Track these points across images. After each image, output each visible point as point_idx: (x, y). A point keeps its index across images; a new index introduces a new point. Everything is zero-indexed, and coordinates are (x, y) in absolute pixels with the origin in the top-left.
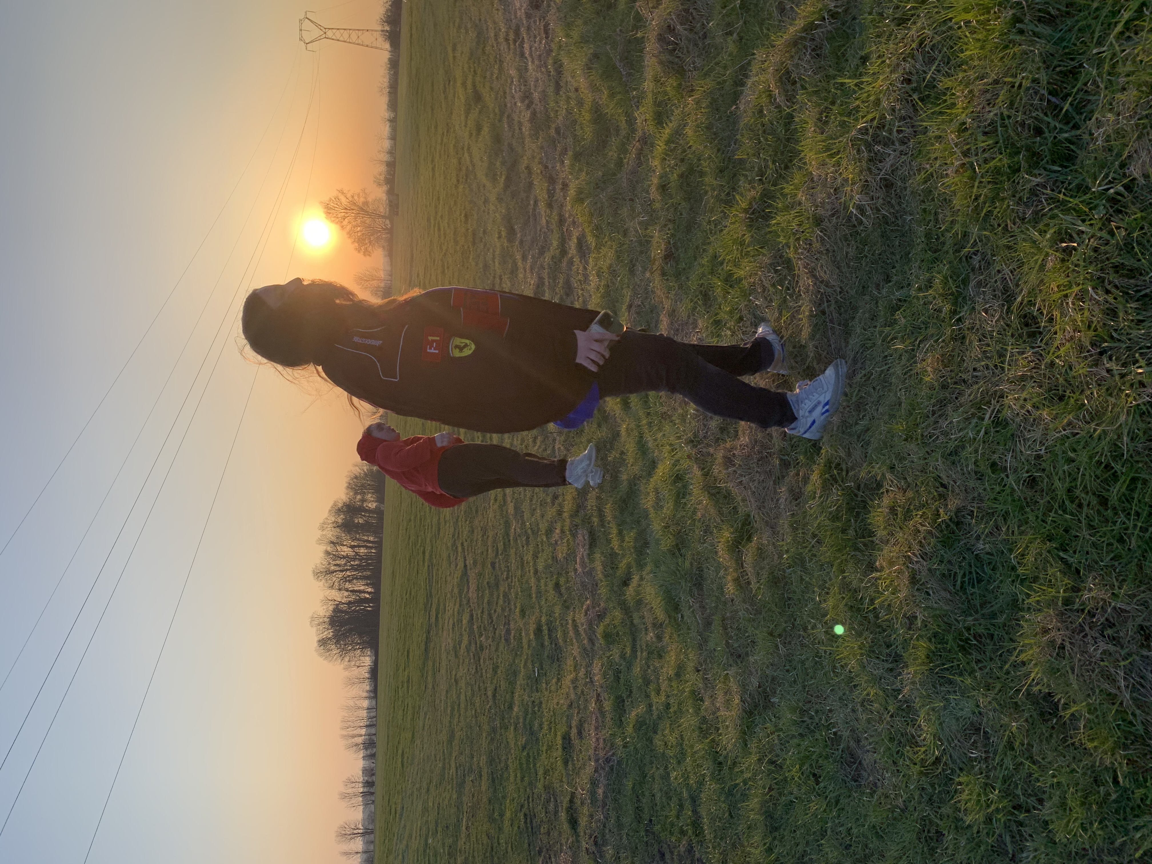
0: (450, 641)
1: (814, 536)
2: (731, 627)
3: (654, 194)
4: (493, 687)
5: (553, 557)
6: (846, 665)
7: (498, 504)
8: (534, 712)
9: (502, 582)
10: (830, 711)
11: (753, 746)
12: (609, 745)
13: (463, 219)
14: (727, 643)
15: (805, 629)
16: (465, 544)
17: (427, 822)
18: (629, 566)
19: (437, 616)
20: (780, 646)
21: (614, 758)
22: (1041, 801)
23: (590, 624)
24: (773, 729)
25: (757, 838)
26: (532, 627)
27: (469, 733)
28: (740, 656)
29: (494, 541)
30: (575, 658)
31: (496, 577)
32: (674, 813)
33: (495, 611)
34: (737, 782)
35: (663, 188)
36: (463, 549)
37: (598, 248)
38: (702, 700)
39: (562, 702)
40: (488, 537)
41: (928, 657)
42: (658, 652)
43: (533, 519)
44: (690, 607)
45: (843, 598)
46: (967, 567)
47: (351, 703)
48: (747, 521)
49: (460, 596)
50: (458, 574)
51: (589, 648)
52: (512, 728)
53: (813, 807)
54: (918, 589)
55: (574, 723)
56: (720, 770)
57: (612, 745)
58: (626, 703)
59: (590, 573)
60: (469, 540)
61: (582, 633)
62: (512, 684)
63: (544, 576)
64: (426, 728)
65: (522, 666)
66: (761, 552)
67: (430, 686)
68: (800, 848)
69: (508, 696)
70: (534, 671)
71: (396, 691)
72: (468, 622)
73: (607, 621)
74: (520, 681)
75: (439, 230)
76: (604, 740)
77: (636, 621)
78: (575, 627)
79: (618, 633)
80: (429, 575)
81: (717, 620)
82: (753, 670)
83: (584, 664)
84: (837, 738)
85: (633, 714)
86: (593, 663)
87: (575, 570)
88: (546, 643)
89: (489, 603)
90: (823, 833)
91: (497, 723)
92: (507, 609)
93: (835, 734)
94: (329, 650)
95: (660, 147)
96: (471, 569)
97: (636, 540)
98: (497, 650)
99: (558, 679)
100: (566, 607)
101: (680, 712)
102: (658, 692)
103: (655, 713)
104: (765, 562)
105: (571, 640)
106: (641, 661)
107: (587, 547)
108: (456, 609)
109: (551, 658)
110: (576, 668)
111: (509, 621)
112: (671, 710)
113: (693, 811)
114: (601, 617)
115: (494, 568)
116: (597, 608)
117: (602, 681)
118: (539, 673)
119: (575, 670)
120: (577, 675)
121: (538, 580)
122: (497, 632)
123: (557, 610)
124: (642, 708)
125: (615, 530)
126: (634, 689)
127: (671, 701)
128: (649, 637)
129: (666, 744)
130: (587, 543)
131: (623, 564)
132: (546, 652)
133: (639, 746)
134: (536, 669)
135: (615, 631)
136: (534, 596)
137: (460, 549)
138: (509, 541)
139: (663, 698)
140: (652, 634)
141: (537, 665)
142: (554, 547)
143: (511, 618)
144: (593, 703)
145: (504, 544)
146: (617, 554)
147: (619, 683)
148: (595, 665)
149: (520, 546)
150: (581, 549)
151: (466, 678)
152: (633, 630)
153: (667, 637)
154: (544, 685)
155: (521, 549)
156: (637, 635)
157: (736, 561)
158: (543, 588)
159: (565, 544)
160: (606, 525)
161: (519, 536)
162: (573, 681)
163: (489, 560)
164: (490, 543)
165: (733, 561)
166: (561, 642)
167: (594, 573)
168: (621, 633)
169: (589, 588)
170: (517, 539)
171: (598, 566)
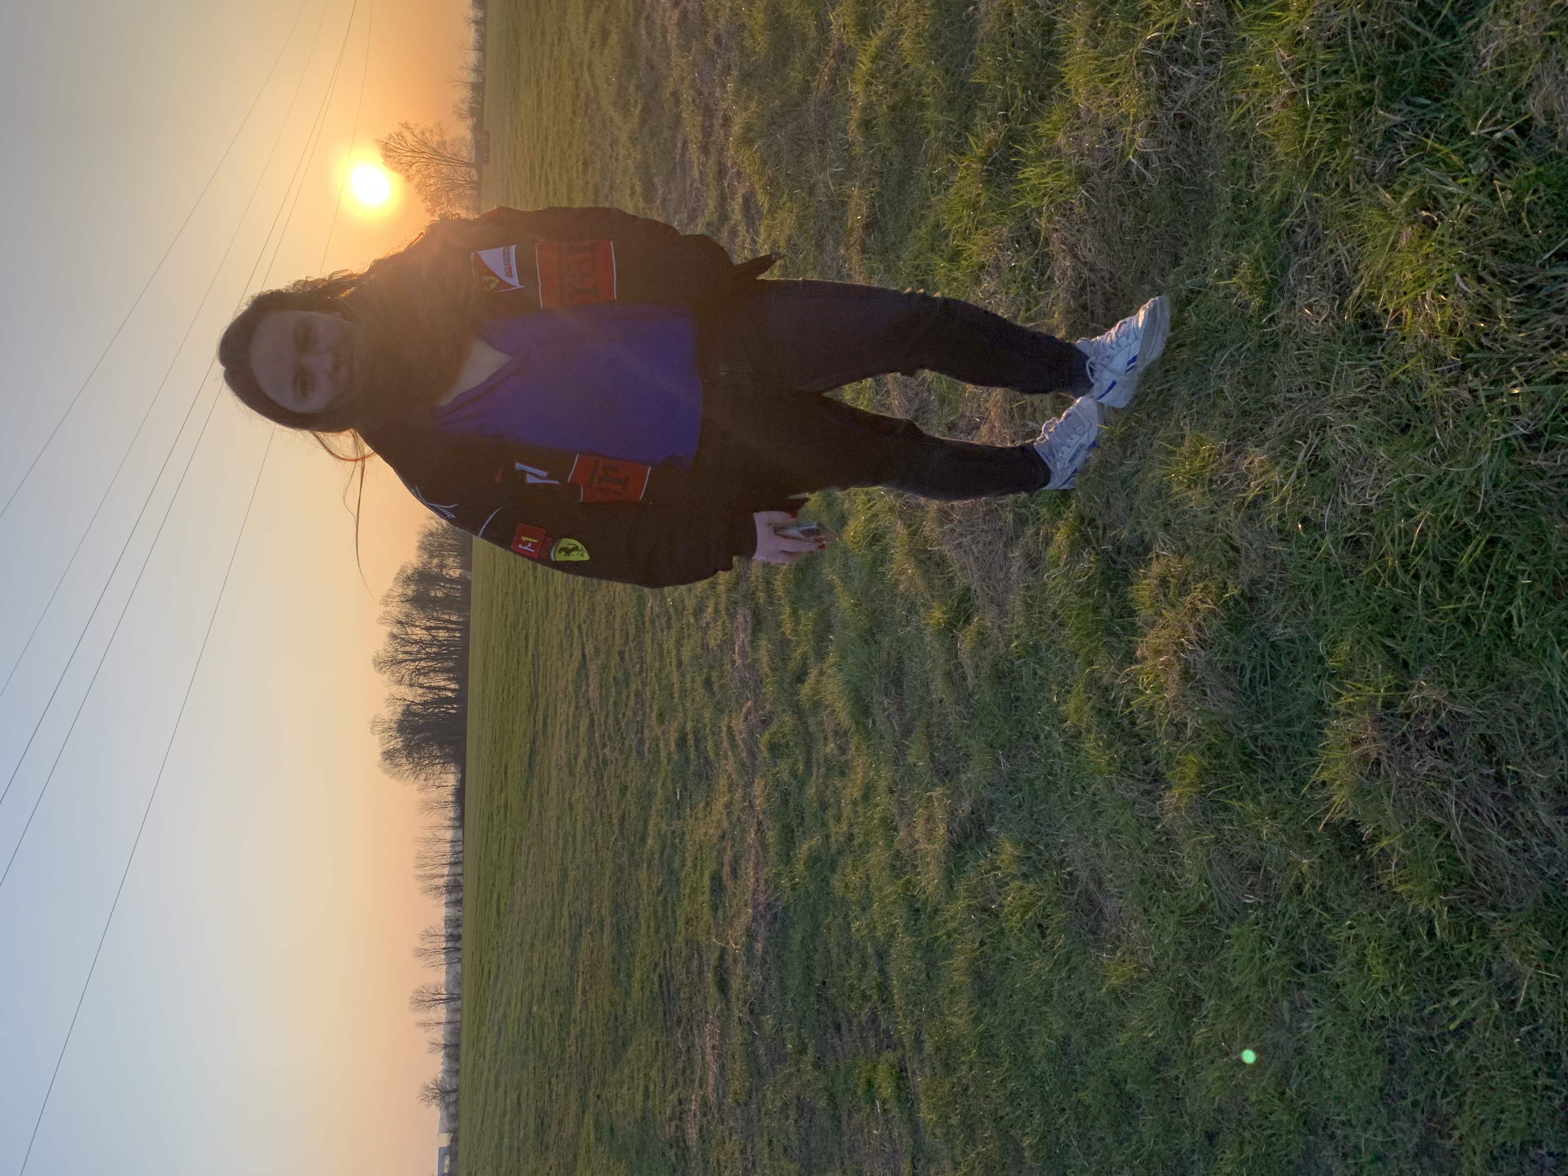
0: (562, 753)
1: (1055, 616)
2: (938, 736)
3: (854, 133)
4: (620, 812)
5: (703, 645)
6: (1090, 785)
8: (674, 845)
9: (633, 677)
10: (1065, 845)
11: (961, 888)
12: (772, 887)
13: (581, 167)
14: (932, 755)
15: (1037, 738)
16: (584, 627)
17: (531, 985)
18: (805, 657)
19: (545, 722)
20: (1002, 760)
21: (779, 903)
22: (1332, 960)
23: (751, 733)
24: (988, 867)
25: (962, 1004)
26: (673, 737)
27: (587, 873)
28: (948, 773)
29: (623, 623)
30: (729, 777)
31: (626, 670)
32: (854, 973)
33: (624, 715)
34: (939, 934)
35: (867, 125)
36: (580, 633)
37: (772, 211)
38: (895, 829)
39: (711, 831)
40: (615, 617)
41: (1198, 776)
42: (840, 768)
43: (677, 594)
44: (885, 710)
45: (1090, 698)
46: (1259, 658)
47: (429, 834)
48: (966, 597)
49: (577, 696)
50: (574, 664)
51: (748, 764)
52: (645, 865)
53: (1037, 965)
54: (1191, 688)
55: (727, 859)
56: (916, 921)
57: (776, 887)
58: (797, 834)
59: (752, 666)
60: (588, 622)
61: (740, 743)
62: (645, 809)
63: (689, 668)
64: (530, 866)
65: (659, 785)
66: (982, 636)
67: (535, 812)
68: (1018, 1016)
69: (640, 826)
70: (675, 793)
71: (490, 818)
72: (588, 729)
73: (774, 728)
74: (657, 804)
75: (547, 183)
76: (766, 880)
77: (813, 726)
78: (731, 735)
79: (787, 745)
80: (533, 667)
81: (919, 725)
82: (965, 791)
83: (742, 783)
84: (1072, 880)
85: (805, 847)
86: (753, 782)
87: (733, 662)
88: (692, 756)
89: (616, 704)
90: (1047, 998)
91: (625, 859)
92: (640, 713)
93: (1070, 874)
94: (397, 765)
95: (864, 64)
96: (591, 660)
97: (815, 622)
98: (625, 766)
99: (707, 804)
100: (720, 709)
101: (866, 846)
102: (838, 818)
103: (834, 847)
104: (987, 651)
105: (726, 753)
106: (817, 778)
107: (749, 632)
108: (570, 713)
109: (698, 775)
110: (731, 788)
111: (642, 728)
112: (856, 842)
113: (879, 971)
114: (765, 723)
115: (622, 659)
116: (761, 712)
117: (765, 806)
118: (681, 796)
119: (730, 791)
120: (732, 797)
121: (683, 675)
122: (626, 742)
123: (707, 714)
124: (815, 841)
125: (788, 610)
126: (807, 815)
127: (856, 831)
128: (828, 750)
129: (847, 886)
130: (750, 625)
131: (797, 654)
132: (692, 769)
133: (811, 888)
134: (678, 791)
135: (783, 741)
136: (676, 695)
137: (576, 633)
138: (644, 623)
139: (845, 827)
140: (832, 745)
141: (679, 784)
142: (704, 631)
143: (645, 724)
144: (753, 834)
145: (637, 628)
146: (789, 641)
147: (787, 807)
148: (756, 785)
149: (658, 629)
150: (742, 634)
151: (584, 802)
152: (808, 739)
153: (853, 748)
154: (688, 811)
155: (659, 634)
156: (813, 746)
157: (949, 650)
158: (688, 685)
159: (720, 628)
160: (776, 602)
161: (658, 616)
162: (726, 805)
163: (617, 648)
164: (617, 625)
165: (945, 649)
166: (711, 755)
167: (758, 666)
168: (792, 743)
169: (751, 685)
170: (654, 621)
171: (764, 655)
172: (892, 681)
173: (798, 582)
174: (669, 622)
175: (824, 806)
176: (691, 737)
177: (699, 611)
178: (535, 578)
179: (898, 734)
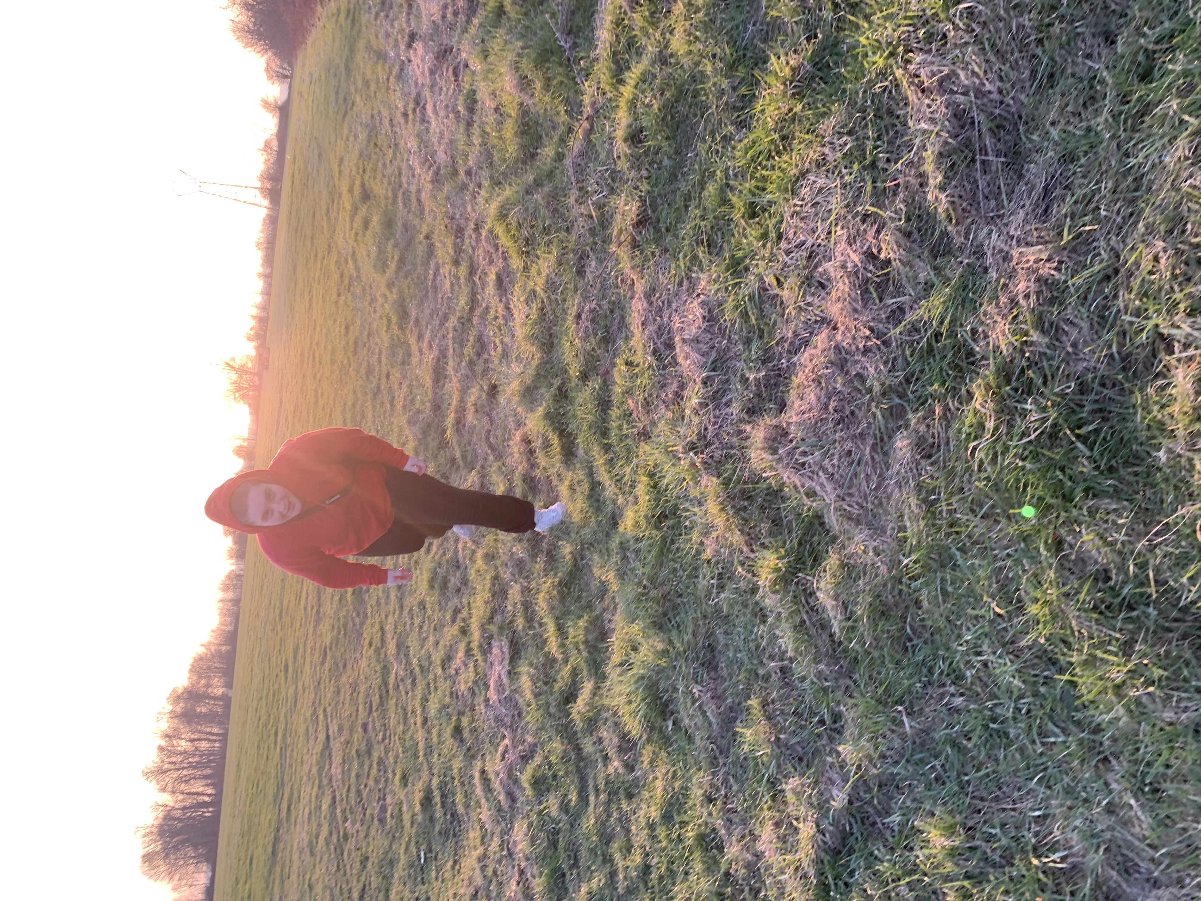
0: (304, 835)
4: (360, 885)
5: (452, 693)
7: (373, 647)
9: (376, 747)
14: (777, 739)
16: (329, 709)
18: (575, 672)
19: (289, 808)
23: (511, 772)
26: (418, 796)
29: (368, 695)
30: (482, 827)
31: (369, 741)
33: (366, 786)
35: (634, 135)
36: (326, 716)
37: (528, 267)
38: (721, 847)
39: (462, 891)
40: (359, 692)
42: (625, 789)
43: (423, 652)
44: (694, 701)
49: (320, 775)
50: (319, 748)
51: (506, 807)
58: (569, 877)
59: (509, 701)
60: (333, 704)
61: (496, 786)
62: (387, 879)
63: (435, 722)
65: (402, 851)
69: (381, 897)
70: (419, 856)
72: (330, 806)
73: (538, 759)
74: (399, 872)
78: (486, 779)
79: (555, 776)
80: (281, 759)
83: (498, 831)
85: (583, 891)
86: (512, 828)
87: (487, 700)
88: (438, 815)
89: (358, 776)
92: (383, 780)
94: (155, 867)
96: (334, 739)
97: (587, 630)
98: (366, 836)
99: (455, 862)
100: (470, 756)
101: (672, 877)
102: (628, 849)
103: (621, 887)
104: (860, 583)
105: (478, 801)
106: (596, 807)
107: (507, 662)
108: (314, 794)
109: (445, 834)
110: (484, 839)
111: (385, 795)
112: (654, 876)
114: (525, 758)
115: (365, 731)
116: (521, 748)
117: (528, 851)
118: (425, 859)
119: (482, 843)
120: (486, 850)
121: (429, 732)
122: (368, 812)
123: (457, 764)
124: (597, 881)
125: (551, 627)
126: (583, 853)
127: (654, 861)
128: (611, 770)
130: (507, 656)
131: (566, 671)
132: (437, 829)
134: (422, 854)
135: (549, 773)
136: (421, 753)
137: (321, 717)
138: (387, 691)
139: (637, 858)
140: (616, 764)
141: (423, 847)
142: (453, 678)
143: (388, 790)
144: (514, 887)
145: (381, 697)
146: (555, 660)
147: (556, 849)
148: (516, 829)
149: (403, 693)
150: (497, 668)
151: (323, 881)
152: (582, 764)
153: (646, 760)
154: (433, 874)
155: (404, 697)
156: (589, 770)
157: (795, 597)
158: (435, 739)
159: (471, 669)
160: (537, 625)
161: (402, 680)
162: (480, 860)
163: (360, 722)
164: (361, 700)
165: (789, 598)
166: (460, 809)
167: (517, 696)
168: (561, 773)
169: (508, 720)
170: (398, 686)
171: (525, 683)
172: (703, 664)
173: (563, 598)
174: (414, 683)
175: (606, 839)
176: (437, 794)
177: (448, 659)
178: (286, 678)
179: (715, 727)
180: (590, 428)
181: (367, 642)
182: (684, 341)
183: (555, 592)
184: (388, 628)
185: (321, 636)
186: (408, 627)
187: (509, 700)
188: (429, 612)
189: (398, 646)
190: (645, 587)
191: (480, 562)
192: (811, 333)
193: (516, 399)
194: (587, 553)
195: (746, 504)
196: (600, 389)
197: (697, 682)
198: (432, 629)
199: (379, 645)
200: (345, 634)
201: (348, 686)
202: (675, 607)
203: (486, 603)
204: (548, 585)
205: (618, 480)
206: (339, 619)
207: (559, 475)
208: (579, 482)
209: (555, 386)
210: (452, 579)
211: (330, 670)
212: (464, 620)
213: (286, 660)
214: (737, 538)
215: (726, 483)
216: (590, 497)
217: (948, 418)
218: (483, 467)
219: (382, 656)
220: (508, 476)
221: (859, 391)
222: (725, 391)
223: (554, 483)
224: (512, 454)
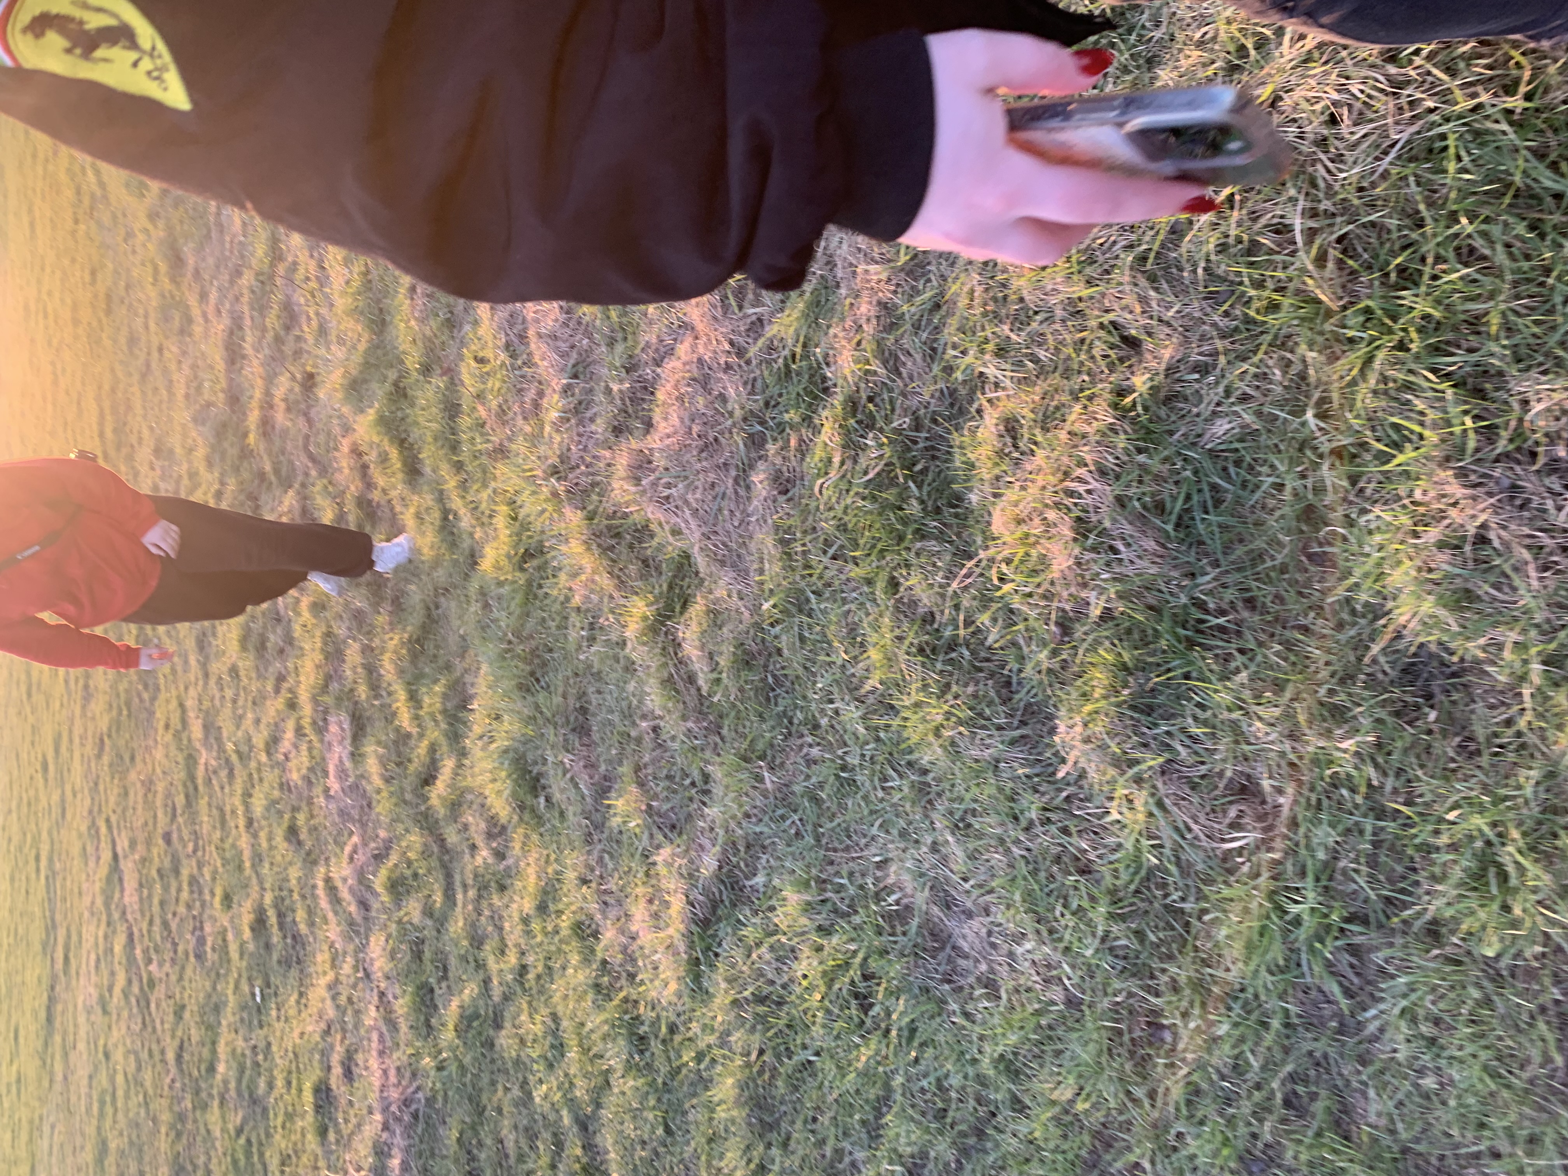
0: (92, 990)
1: (827, 546)
2: (655, 778)
4: (177, 1043)
5: (281, 785)
7: (171, 731)
8: (257, 1064)
9: (185, 862)
10: (882, 864)
11: (716, 980)
12: (408, 1074)
13: (87, 278)
14: (650, 807)
16: (114, 819)
18: (433, 749)
19: (66, 959)
20: (765, 774)
21: (420, 1095)
23: (361, 876)
25: (730, 1155)
26: (247, 919)
27: (134, 1137)
28: (675, 824)
29: (168, 795)
30: (331, 946)
31: (174, 855)
32: (545, 1161)
33: (174, 914)
34: (682, 1061)
36: (110, 828)
38: (597, 932)
39: (310, 1028)
40: (156, 792)
41: (1116, 679)
42: (498, 880)
43: (240, 734)
44: (565, 773)
45: (902, 638)
48: (681, 573)
49: (108, 909)
50: (104, 871)
51: (358, 919)
52: (216, 1103)
54: (1092, 548)
55: (336, 1059)
56: (643, 1053)
57: (414, 1075)
58: (438, 992)
60: (119, 811)
61: (345, 895)
62: (212, 1029)
63: (264, 823)
64: (55, 1151)
65: (230, 992)
66: (714, 616)
67: (59, 1077)
69: (206, 1052)
70: (253, 995)
72: (125, 947)
73: (394, 858)
74: (228, 1017)
75: (46, 316)
76: (398, 1069)
77: (452, 837)
78: (331, 888)
79: (415, 875)
80: (48, 892)
81: (623, 774)
83: (351, 948)
84: (902, 911)
85: (455, 1004)
86: (368, 942)
87: (327, 790)
88: (275, 940)
89: (162, 903)
91: (187, 1103)
92: (198, 904)
93: (897, 904)
96: (125, 857)
97: (445, 696)
98: (181, 979)
99: (301, 994)
100: (311, 861)
101: (549, 974)
102: (502, 951)
103: (498, 992)
105: (324, 916)
106: (464, 906)
107: (348, 742)
108: (101, 934)
109: (285, 963)
110: (335, 962)
111: (201, 922)
112: (531, 976)
113: (584, 1147)
114: (379, 858)
115: (168, 842)
116: (373, 845)
117: (389, 967)
118: (262, 996)
119: (333, 966)
120: (338, 974)
121: (255, 836)
122: (180, 948)
123: (294, 873)
124: (470, 991)
125: (402, 695)
126: (453, 962)
127: (530, 959)
128: (479, 860)
129: (522, 1042)
130: (348, 734)
131: (422, 749)
132: (275, 957)
133: (467, 1060)
134: (257, 991)
135: (408, 873)
136: (247, 864)
137: (103, 830)
138: (196, 789)
139: (512, 959)
140: (485, 853)
141: (258, 982)
142: (282, 767)
143: (205, 916)
144: (373, 1012)
145: (187, 796)
146: (409, 736)
147: (421, 960)
148: (372, 944)
149: (217, 788)
150: (337, 749)
151: (124, 1044)
152: (446, 858)
153: (517, 846)
154: (274, 1013)
155: (219, 794)
156: (455, 864)
157: (664, 649)
158: (265, 844)
159: (305, 753)
160: (384, 693)
161: (215, 772)
162: (330, 987)
163: (160, 831)
164: (159, 802)
165: (658, 651)
166: (303, 928)
167: (364, 782)
168: (421, 871)
169: (355, 813)
170: (210, 780)
171: (372, 766)
172: (574, 730)
173: (414, 657)
174: (231, 775)
175: (477, 941)
176: (271, 914)
177: (274, 741)
178: (46, 780)
179: (588, 799)
180: (436, 439)
181: (162, 724)
182: (540, 336)
183: (404, 651)
184: (189, 703)
185: (93, 719)
186: (217, 702)
187: (355, 788)
188: (245, 681)
189: (206, 727)
190: (510, 642)
191: (306, 614)
192: (675, 340)
193: (340, 395)
194: (442, 600)
195: (613, 542)
196: (447, 389)
197: (568, 751)
198: (250, 703)
199: (179, 727)
200: (129, 716)
201: (139, 785)
202: (544, 664)
203: (318, 667)
204: (395, 642)
205: (475, 508)
206: (118, 695)
207: (403, 499)
208: (428, 509)
209: (390, 380)
210: (272, 637)
211: (111, 765)
212: (290, 691)
213: (44, 757)
214: (605, 582)
215: (590, 518)
216: (443, 528)
217: (803, 450)
218: (303, 485)
219: (185, 742)
220: (338, 497)
221: (723, 415)
222: (588, 403)
223: (398, 509)
224: (340, 470)
